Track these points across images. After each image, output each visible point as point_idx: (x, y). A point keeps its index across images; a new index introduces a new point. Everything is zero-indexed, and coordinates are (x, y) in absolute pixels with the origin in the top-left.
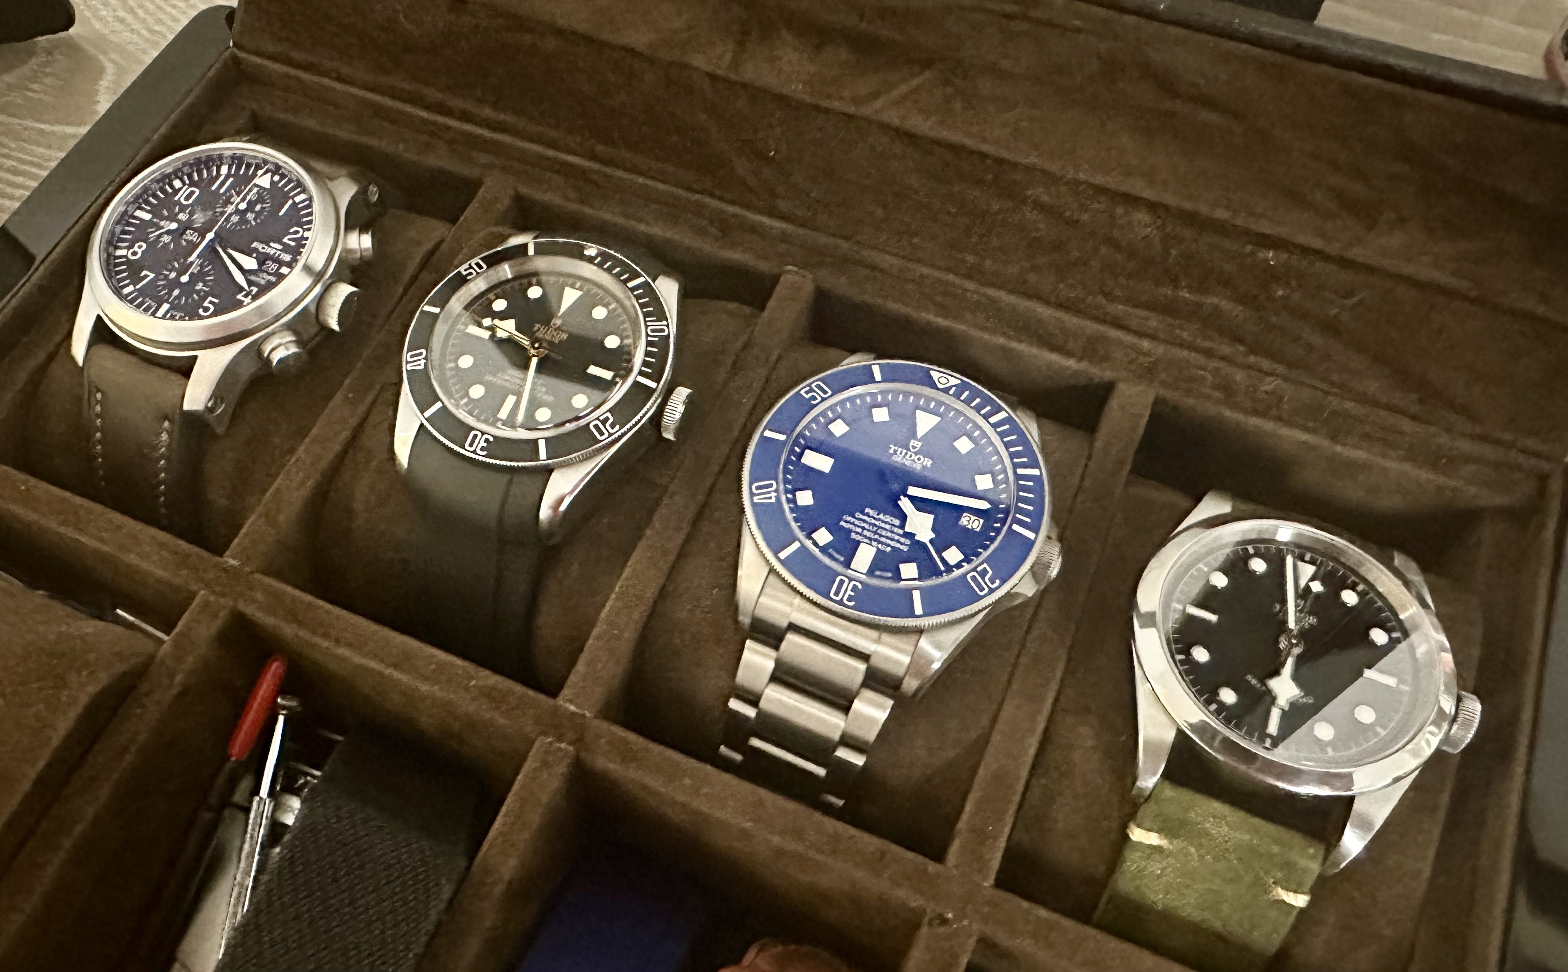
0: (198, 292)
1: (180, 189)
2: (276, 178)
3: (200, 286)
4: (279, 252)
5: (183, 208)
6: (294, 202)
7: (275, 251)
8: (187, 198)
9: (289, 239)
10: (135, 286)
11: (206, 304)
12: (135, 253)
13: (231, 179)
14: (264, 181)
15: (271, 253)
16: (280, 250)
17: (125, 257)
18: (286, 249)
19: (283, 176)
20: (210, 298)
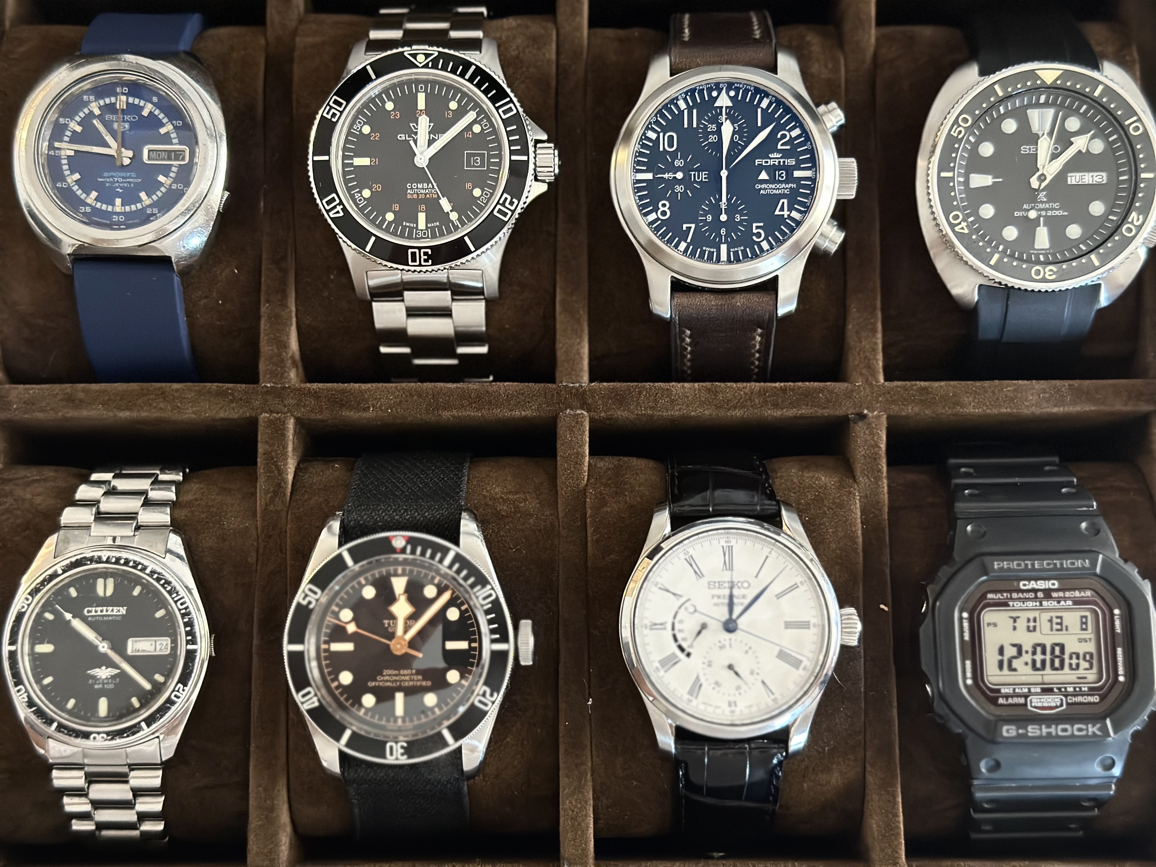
0: (741, 223)
1: (658, 138)
2: (732, 93)
3: (738, 218)
4: (782, 160)
5: (674, 155)
6: (762, 109)
7: (777, 160)
8: (671, 145)
9: (782, 145)
10: (686, 241)
11: (755, 231)
12: (664, 213)
13: (695, 111)
14: (724, 101)
15: (776, 163)
16: (781, 158)
17: (658, 219)
18: (786, 154)
19: (737, 90)
20: (754, 225)
